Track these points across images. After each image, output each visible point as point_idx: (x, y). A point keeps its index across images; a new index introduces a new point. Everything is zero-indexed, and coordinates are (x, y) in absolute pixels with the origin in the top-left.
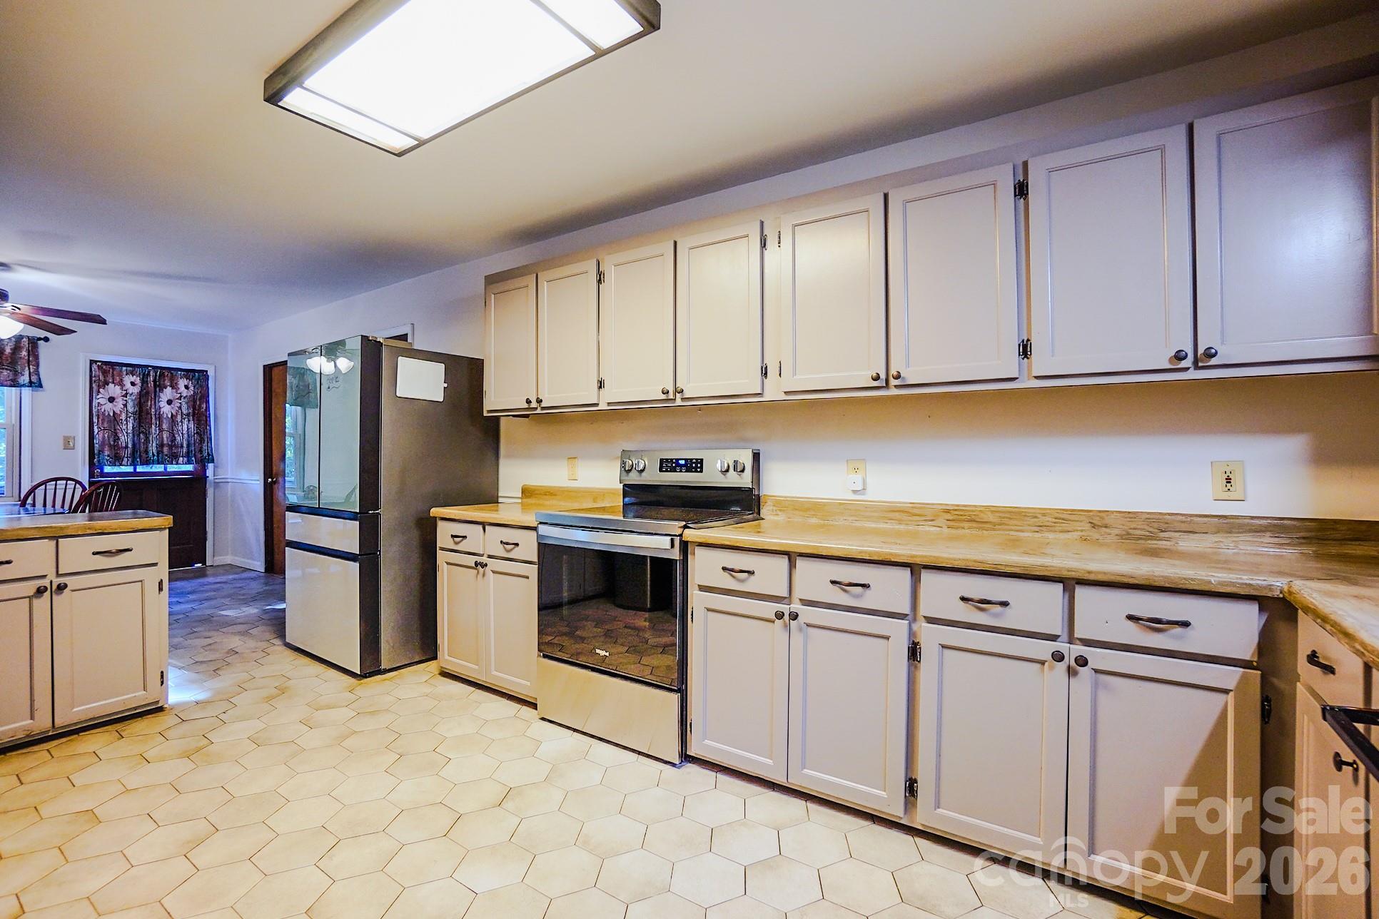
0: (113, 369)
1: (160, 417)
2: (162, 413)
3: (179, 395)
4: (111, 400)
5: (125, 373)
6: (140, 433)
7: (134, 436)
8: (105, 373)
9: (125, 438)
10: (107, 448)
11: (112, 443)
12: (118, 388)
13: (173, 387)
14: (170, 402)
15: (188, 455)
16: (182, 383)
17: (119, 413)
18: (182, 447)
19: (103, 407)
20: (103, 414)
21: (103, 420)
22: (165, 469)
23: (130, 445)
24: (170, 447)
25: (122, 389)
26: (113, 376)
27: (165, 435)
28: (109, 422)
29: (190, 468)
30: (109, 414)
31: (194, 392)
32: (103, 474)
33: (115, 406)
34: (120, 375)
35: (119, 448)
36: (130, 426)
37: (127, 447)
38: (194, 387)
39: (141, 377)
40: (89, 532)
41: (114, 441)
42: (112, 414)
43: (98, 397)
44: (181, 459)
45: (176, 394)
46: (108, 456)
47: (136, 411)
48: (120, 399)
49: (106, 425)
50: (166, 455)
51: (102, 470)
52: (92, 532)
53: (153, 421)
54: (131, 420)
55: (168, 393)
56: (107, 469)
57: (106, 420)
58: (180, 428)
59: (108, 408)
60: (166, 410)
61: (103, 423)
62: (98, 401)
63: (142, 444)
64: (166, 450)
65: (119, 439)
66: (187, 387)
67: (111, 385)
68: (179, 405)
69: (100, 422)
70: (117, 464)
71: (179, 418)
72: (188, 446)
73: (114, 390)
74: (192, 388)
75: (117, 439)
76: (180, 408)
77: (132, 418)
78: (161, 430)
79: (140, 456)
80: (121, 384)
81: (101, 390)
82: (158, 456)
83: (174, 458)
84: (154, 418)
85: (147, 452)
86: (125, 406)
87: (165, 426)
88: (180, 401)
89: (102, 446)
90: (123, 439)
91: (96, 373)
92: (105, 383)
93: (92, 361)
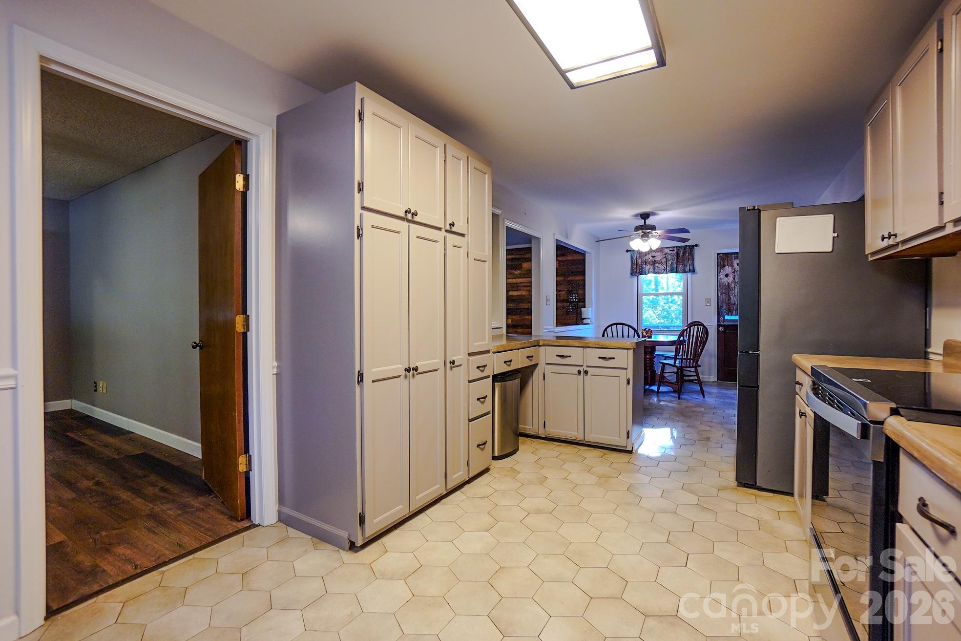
0: (728, 257)
4: (727, 276)
5: (734, 258)
8: (723, 260)
10: (725, 305)
12: (730, 268)
17: (731, 283)
19: (722, 281)
20: (723, 284)
23: (736, 303)
25: (732, 268)
26: (727, 261)
28: (726, 289)
30: (725, 284)
32: (724, 321)
33: (729, 279)
34: (731, 260)
35: (730, 304)
36: (736, 290)
37: (735, 304)
40: (597, 346)
41: (728, 301)
42: (727, 284)
43: (720, 274)
46: (724, 309)
48: (731, 275)
49: (724, 291)
51: (724, 317)
52: (599, 346)
56: (727, 317)
57: (724, 288)
59: (725, 280)
62: (720, 277)
65: (730, 299)
67: (727, 267)
69: (721, 289)
70: (730, 314)
73: (728, 270)
77: (738, 286)
80: (732, 266)
81: (721, 270)
86: (734, 278)
89: (722, 303)
90: (733, 299)
91: (720, 260)
92: (724, 266)
93: (718, 254)
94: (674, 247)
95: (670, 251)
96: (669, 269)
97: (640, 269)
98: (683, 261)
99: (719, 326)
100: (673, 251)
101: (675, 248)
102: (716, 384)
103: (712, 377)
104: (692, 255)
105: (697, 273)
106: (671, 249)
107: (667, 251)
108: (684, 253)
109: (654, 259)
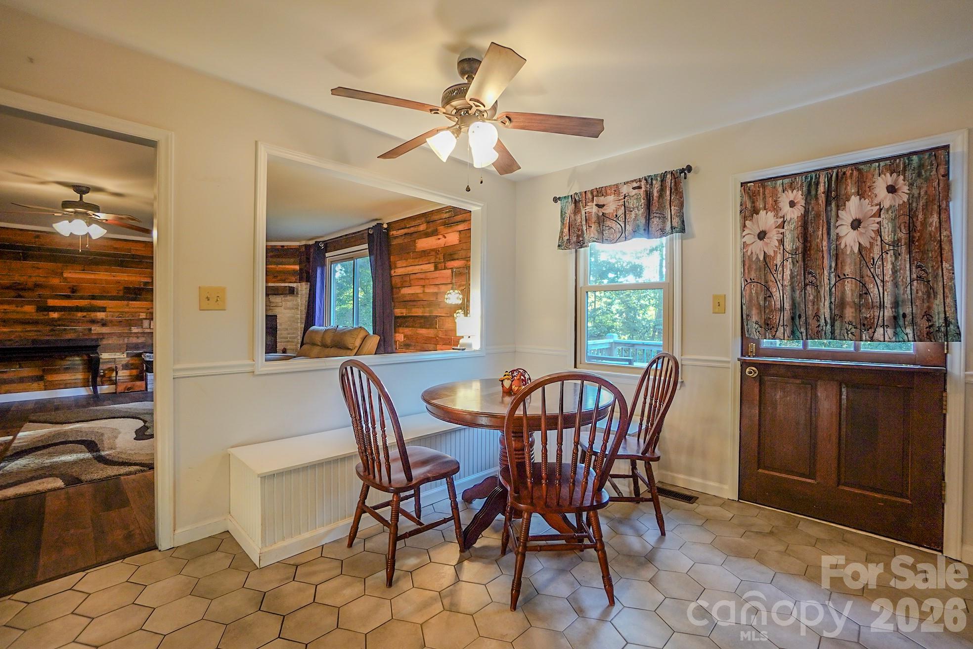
0: (764, 187)
1: (838, 255)
2: (843, 246)
3: (876, 208)
4: (763, 235)
5: (780, 189)
6: (806, 285)
7: (793, 290)
8: (754, 196)
9: (780, 295)
10: (754, 312)
11: (762, 303)
12: (771, 214)
13: (861, 194)
14: (856, 224)
15: (896, 321)
16: (881, 184)
17: (772, 254)
18: (882, 306)
19: (751, 248)
20: (750, 258)
21: (750, 267)
22: (857, 348)
23: (787, 306)
24: (858, 308)
25: (776, 216)
26: (764, 198)
27: (849, 287)
28: (758, 269)
29: (910, 348)
30: (758, 258)
31: (911, 196)
32: (760, 352)
33: (767, 244)
34: (775, 194)
35: (772, 311)
36: (788, 273)
37: (782, 309)
38: (911, 185)
39: (805, 189)
41: (765, 300)
42: (761, 258)
43: (744, 233)
44: (880, 331)
45: (869, 207)
46: (757, 323)
47: (797, 249)
48: (774, 232)
49: (753, 275)
50: (850, 323)
51: (758, 343)
53: (826, 262)
54: (788, 265)
55: (854, 207)
56: (766, 343)
57: (754, 266)
58: (878, 271)
59: (759, 248)
60: (850, 239)
61: (749, 272)
62: (744, 240)
63: (810, 305)
64: (849, 313)
65: (771, 296)
66: (892, 189)
67: (762, 213)
68: (875, 227)
69: (746, 271)
71: (876, 252)
72: (896, 304)
73: (766, 220)
74: (906, 189)
75: (769, 296)
76: (879, 232)
77: (790, 260)
78: (840, 278)
79: (806, 323)
80: (776, 208)
81: (750, 222)
82: (833, 326)
83: (866, 327)
84: (826, 256)
85: (817, 316)
86: (782, 242)
87: (848, 270)
88: (878, 220)
89: (749, 308)
90: (777, 295)
91: (746, 199)
92: (756, 211)
93: (742, 184)
94: (640, 181)
95: (634, 188)
96: (630, 229)
97: (578, 236)
98: (661, 207)
99: (744, 364)
100: (640, 188)
101: (643, 183)
102: (736, 504)
103: (726, 487)
104: (677, 190)
105: (693, 236)
106: (635, 185)
107: (625, 190)
108: (662, 190)
109: (601, 211)
